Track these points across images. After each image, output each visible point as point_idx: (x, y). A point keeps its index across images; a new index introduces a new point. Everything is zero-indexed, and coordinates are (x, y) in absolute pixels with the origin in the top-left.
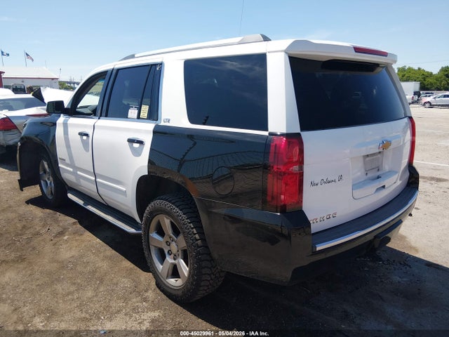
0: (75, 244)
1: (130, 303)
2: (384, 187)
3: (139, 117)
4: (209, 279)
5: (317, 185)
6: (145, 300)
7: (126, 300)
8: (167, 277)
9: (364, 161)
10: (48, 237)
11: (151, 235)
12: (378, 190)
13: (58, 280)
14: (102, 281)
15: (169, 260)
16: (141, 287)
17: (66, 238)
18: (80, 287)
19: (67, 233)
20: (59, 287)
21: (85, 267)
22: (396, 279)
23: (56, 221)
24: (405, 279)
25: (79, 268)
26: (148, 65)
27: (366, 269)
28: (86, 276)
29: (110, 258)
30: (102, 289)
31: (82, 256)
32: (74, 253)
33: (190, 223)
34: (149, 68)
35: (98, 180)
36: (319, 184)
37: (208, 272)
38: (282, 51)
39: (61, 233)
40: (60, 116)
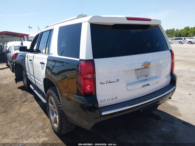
0: (28, 106)
1: (38, 133)
2: (148, 84)
3: (45, 53)
4: (67, 125)
5: (104, 84)
6: (44, 132)
7: (37, 131)
8: (54, 123)
9: (136, 72)
10: (19, 103)
11: (49, 104)
12: (143, 86)
13: (15, 121)
14: (31, 122)
15: (55, 115)
16: (45, 127)
17: (26, 103)
18: (22, 125)
19: (27, 101)
20: (14, 125)
21: (28, 116)
22: (164, 129)
23: (26, 96)
24: (168, 130)
25: (25, 117)
26: (49, 30)
27: (151, 124)
28: (26, 120)
29: (39, 113)
30: (29, 126)
31: (28, 112)
32: (26, 110)
33: (58, 100)
34: (50, 31)
35: (35, 79)
36: (105, 83)
37: (65, 122)
38: (87, 21)
39: (25, 101)
40: (27, 53)
